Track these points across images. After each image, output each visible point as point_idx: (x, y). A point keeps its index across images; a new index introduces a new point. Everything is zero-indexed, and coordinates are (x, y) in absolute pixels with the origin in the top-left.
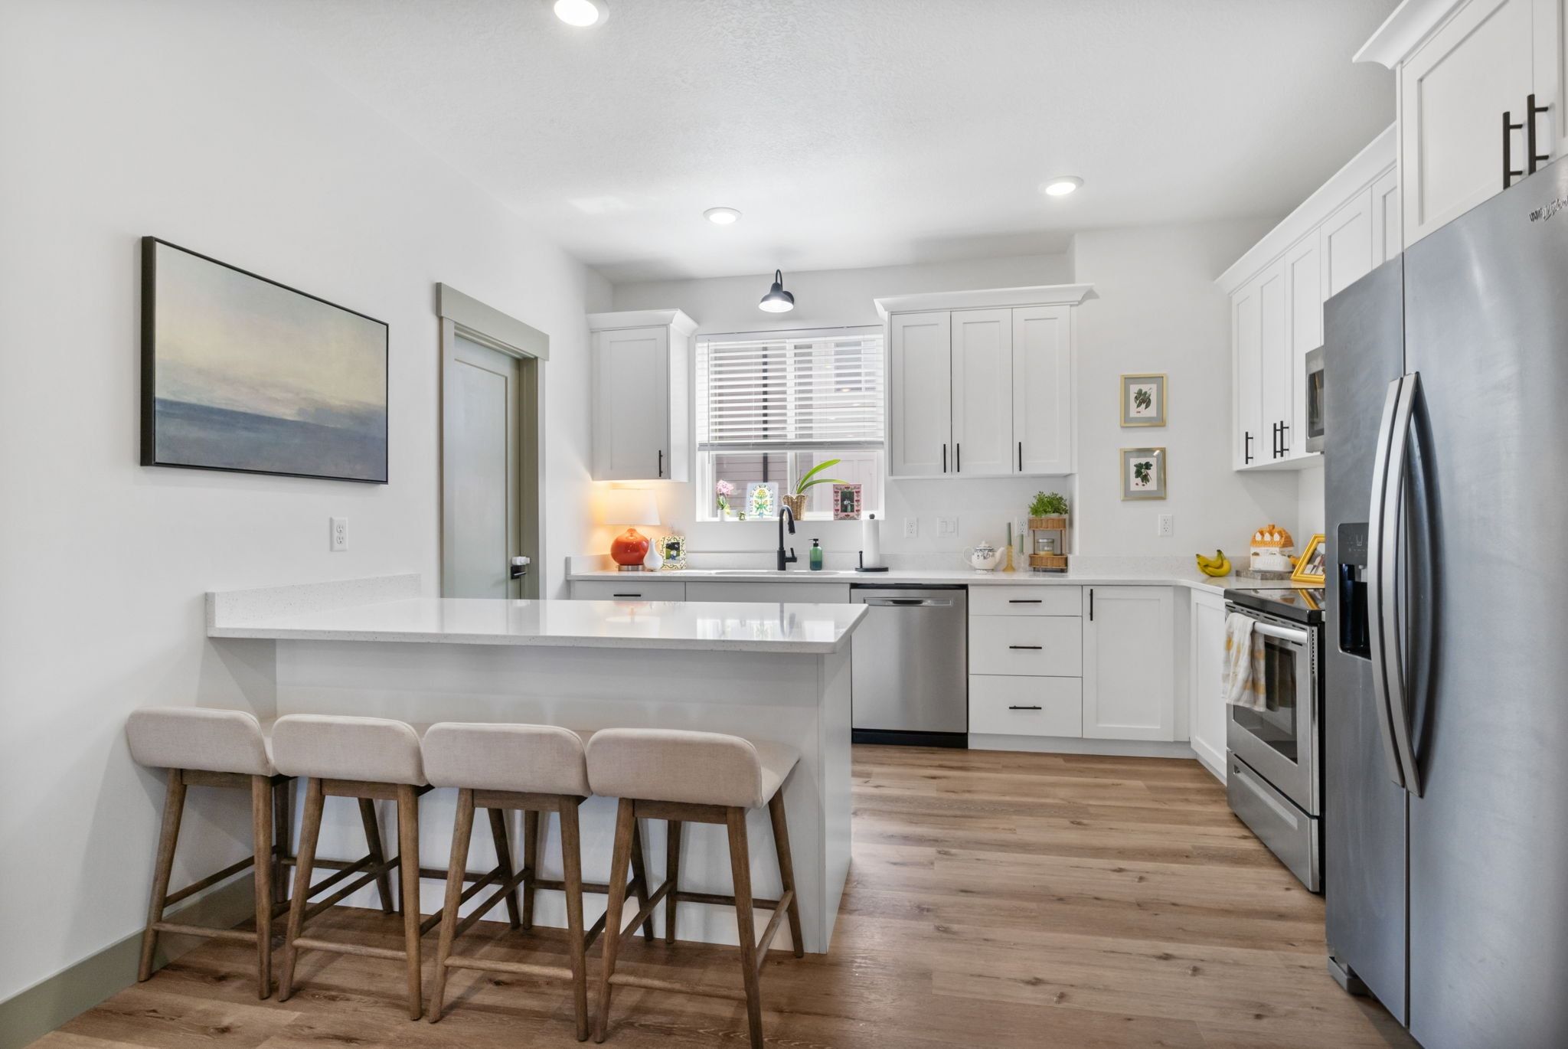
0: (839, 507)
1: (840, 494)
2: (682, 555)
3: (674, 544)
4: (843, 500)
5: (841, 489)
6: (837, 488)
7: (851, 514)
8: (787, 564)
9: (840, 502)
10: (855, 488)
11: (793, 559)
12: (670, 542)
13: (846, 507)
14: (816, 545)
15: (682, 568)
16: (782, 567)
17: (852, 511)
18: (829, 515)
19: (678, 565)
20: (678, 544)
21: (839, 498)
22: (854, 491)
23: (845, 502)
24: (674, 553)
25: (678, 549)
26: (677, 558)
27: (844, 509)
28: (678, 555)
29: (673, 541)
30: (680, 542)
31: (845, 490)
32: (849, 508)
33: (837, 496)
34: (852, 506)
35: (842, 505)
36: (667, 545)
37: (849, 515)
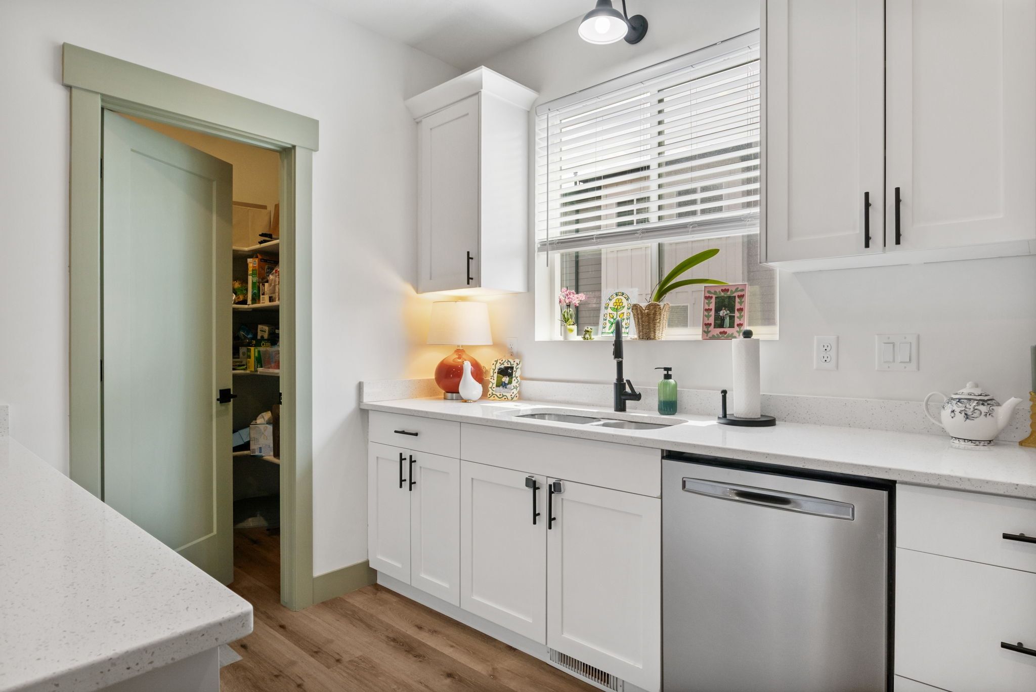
0: (712, 320)
1: (713, 300)
2: (514, 383)
3: (507, 368)
4: (718, 310)
5: (715, 293)
6: (709, 292)
7: (729, 331)
8: (628, 402)
9: (713, 313)
10: (737, 290)
11: (636, 397)
12: (502, 366)
13: (722, 319)
14: (667, 377)
15: (512, 398)
16: (620, 406)
17: (732, 326)
18: (694, 333)
19: (509, 395)
20: (512, 368)
21: (712, 306)
22: (736, 294)
23: (722, 313)
24: (506, 379)
25: (510, 375)
26: (508, 386)
27: (720, 323)
28: (510, 382)
29: (506, 365)
30: (515, 366)
31: (722, 294)
32: (727, 321)
33: (709, 304)
34: (732, 318)
35: (717, 317)
36: (499, 369)
37: (725, 333)
